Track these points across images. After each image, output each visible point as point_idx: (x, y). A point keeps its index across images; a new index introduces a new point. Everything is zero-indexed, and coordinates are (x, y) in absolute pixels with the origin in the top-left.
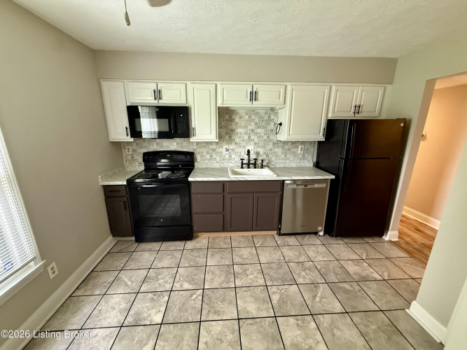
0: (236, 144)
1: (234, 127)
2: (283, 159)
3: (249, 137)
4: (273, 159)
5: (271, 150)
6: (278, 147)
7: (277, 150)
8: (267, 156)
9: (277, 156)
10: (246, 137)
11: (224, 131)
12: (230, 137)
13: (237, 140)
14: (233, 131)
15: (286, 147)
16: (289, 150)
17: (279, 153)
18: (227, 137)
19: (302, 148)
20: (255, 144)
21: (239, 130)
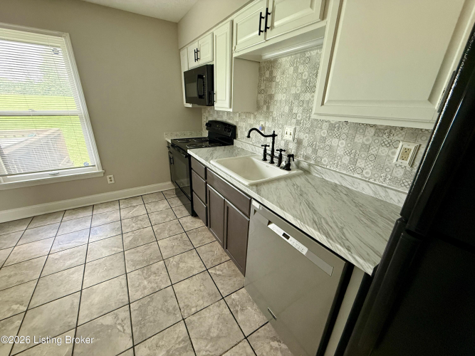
0: (273, 120)
1: (273, 91)
2: (346, 167)
3: (291, 110)
4: (325, 160)
5: (324, 139)
6: (339, 137)
7: (335, 142)
8: (315, 151)
9: (334, 158)
10: (287, 109)
11: (262, 97)
12: (268, 108)
13: (275, 114)
14: (271, 97)
15: (359, 139)
16: (368, 148)
17: (340, 152)
18: (265, 109)
19: (406, 151)
20: (298, 123)
21: (280, 97)
